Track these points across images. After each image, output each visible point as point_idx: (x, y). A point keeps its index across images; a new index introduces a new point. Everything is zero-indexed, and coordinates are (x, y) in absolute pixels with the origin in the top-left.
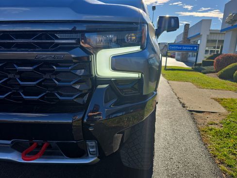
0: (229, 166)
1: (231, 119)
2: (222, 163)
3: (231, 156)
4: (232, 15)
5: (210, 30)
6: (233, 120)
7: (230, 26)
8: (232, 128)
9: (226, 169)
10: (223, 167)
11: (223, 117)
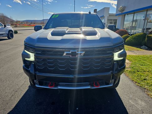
0: (139, 83)
1: (133, 65)
2: (136, 83)
3: (138, 80)
4: (122, 7)
5: (109, 14)
6: (134, 65)
7: (121, 13)
8: (134, 69)
9: (138, 84)
10: (137, 84)
11: (129, 65)
